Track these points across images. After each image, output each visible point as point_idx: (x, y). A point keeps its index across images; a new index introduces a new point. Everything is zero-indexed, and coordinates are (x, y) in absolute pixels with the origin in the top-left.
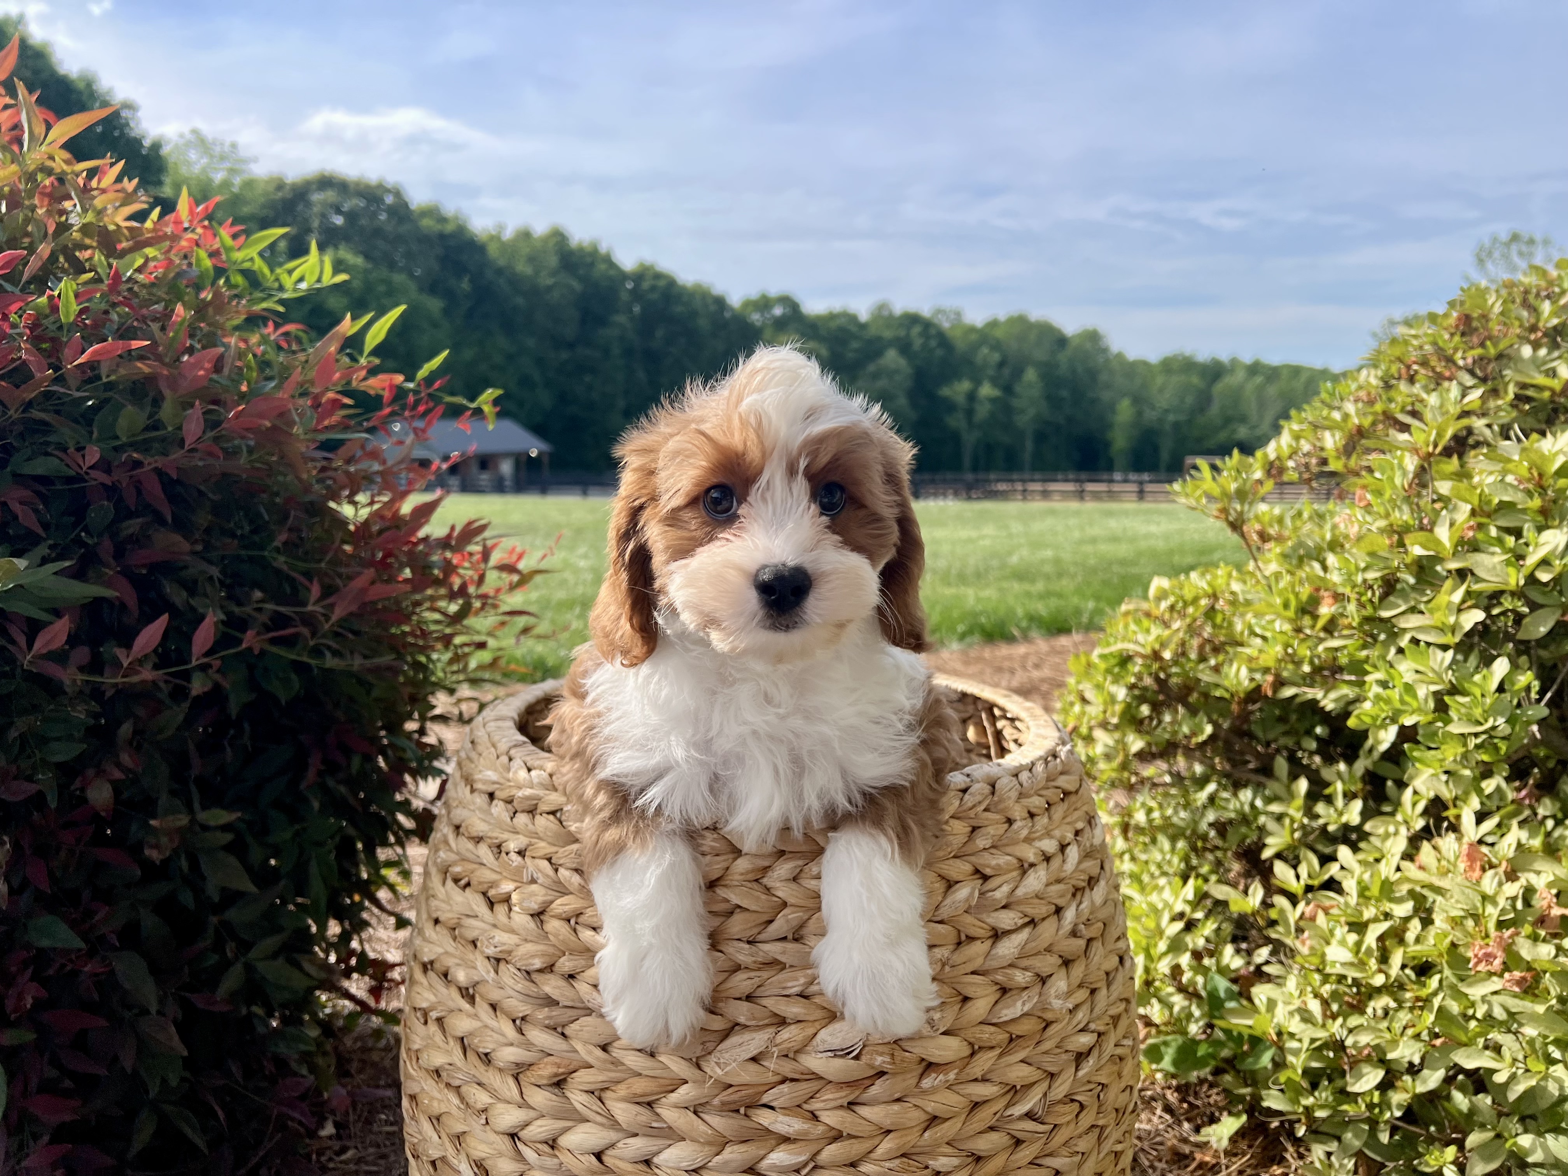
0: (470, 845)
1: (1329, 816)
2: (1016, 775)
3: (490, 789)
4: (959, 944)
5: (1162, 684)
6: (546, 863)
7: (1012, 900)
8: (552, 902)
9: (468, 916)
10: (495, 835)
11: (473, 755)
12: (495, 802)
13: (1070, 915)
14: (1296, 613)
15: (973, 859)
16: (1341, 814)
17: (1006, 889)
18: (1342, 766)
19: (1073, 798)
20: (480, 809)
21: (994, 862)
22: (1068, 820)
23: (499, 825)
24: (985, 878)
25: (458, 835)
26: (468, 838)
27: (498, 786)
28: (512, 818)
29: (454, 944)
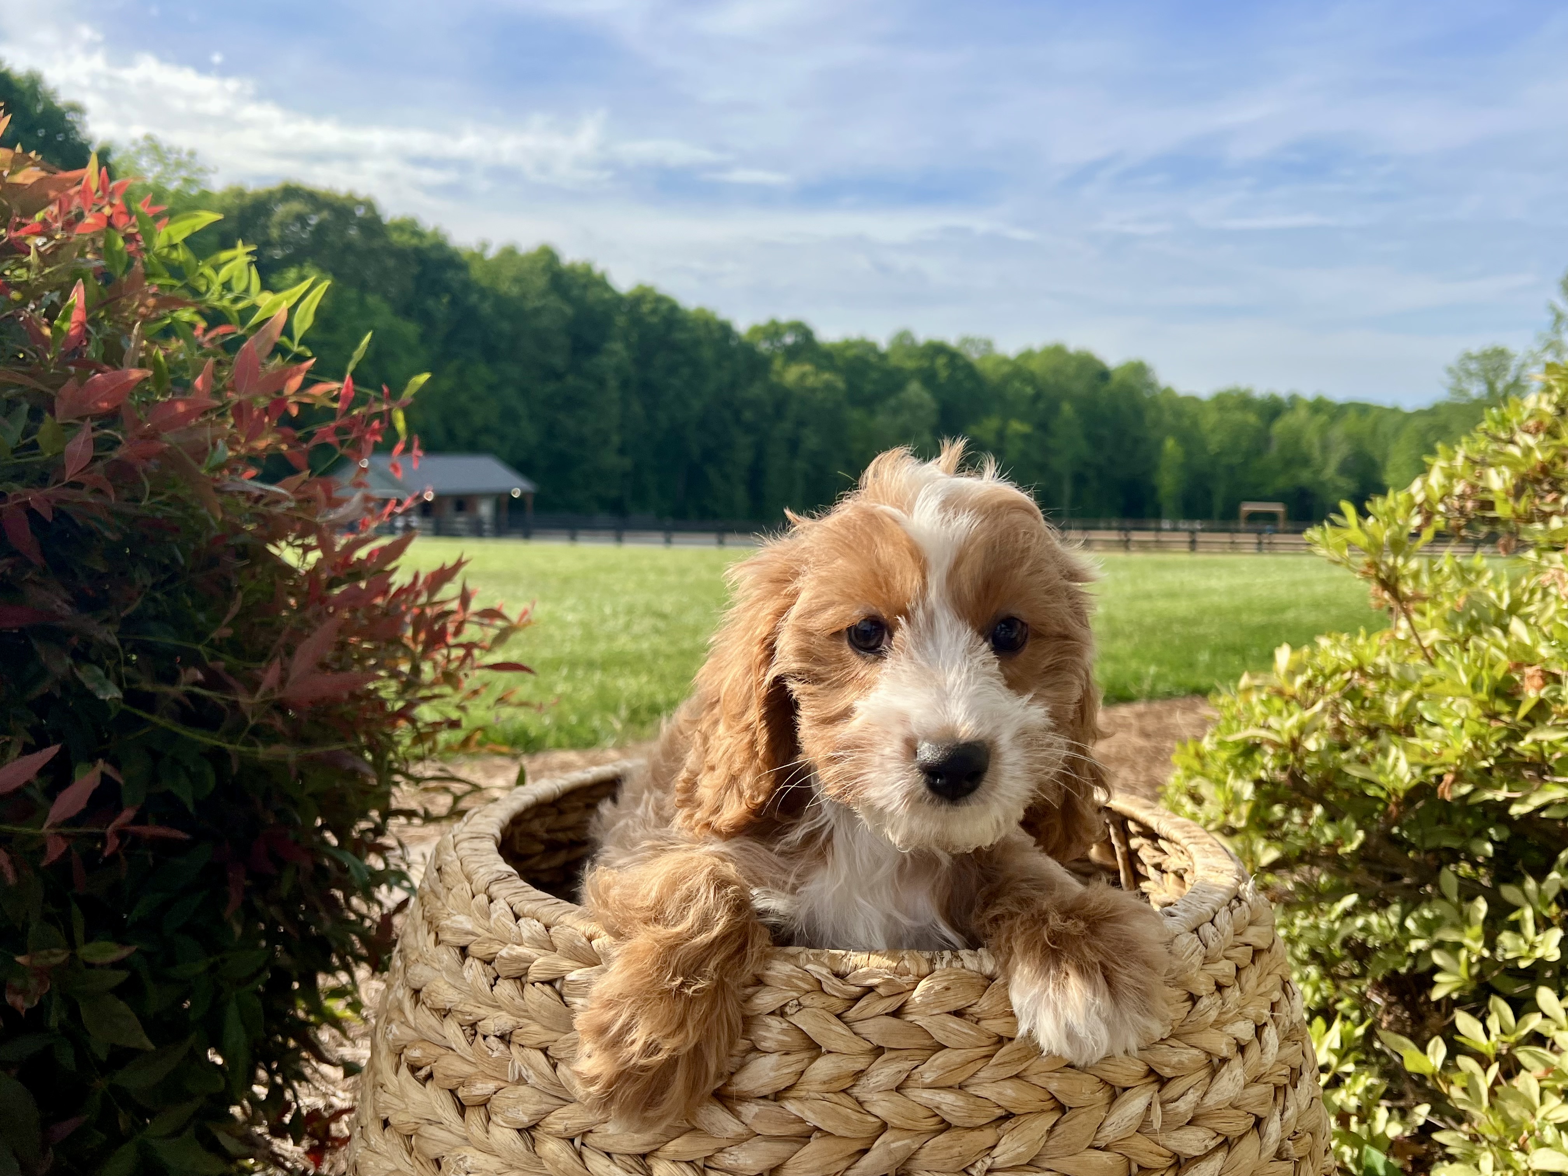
0: (433, 1021)
1: (1518, 948)
2: (1196, 930)
3: (463, 942)
5: (1295, 778)
6: (540, 1055)
7: (1200, 1111)
8: (548, 1113)
9: (430, 1122)
10: (468, 1008)
11: (440, 888)
12: (469, 961)
13: (1274, 1128)
14: (1489, 694)
15: (1146, 1054)
16: (1533, 947)
17: (1192, 1097)
18: (1531, 884)
19: (1266, 958)
20: (448, 970)
21: (1175, 1059)
22: (1262, 989)
23: (474, 994)
24: (1163, 1082)
25: (417, 1003)
26: (430, 1009)
27: (474, 938)
28: (492, 986)
29: (408, 1159)
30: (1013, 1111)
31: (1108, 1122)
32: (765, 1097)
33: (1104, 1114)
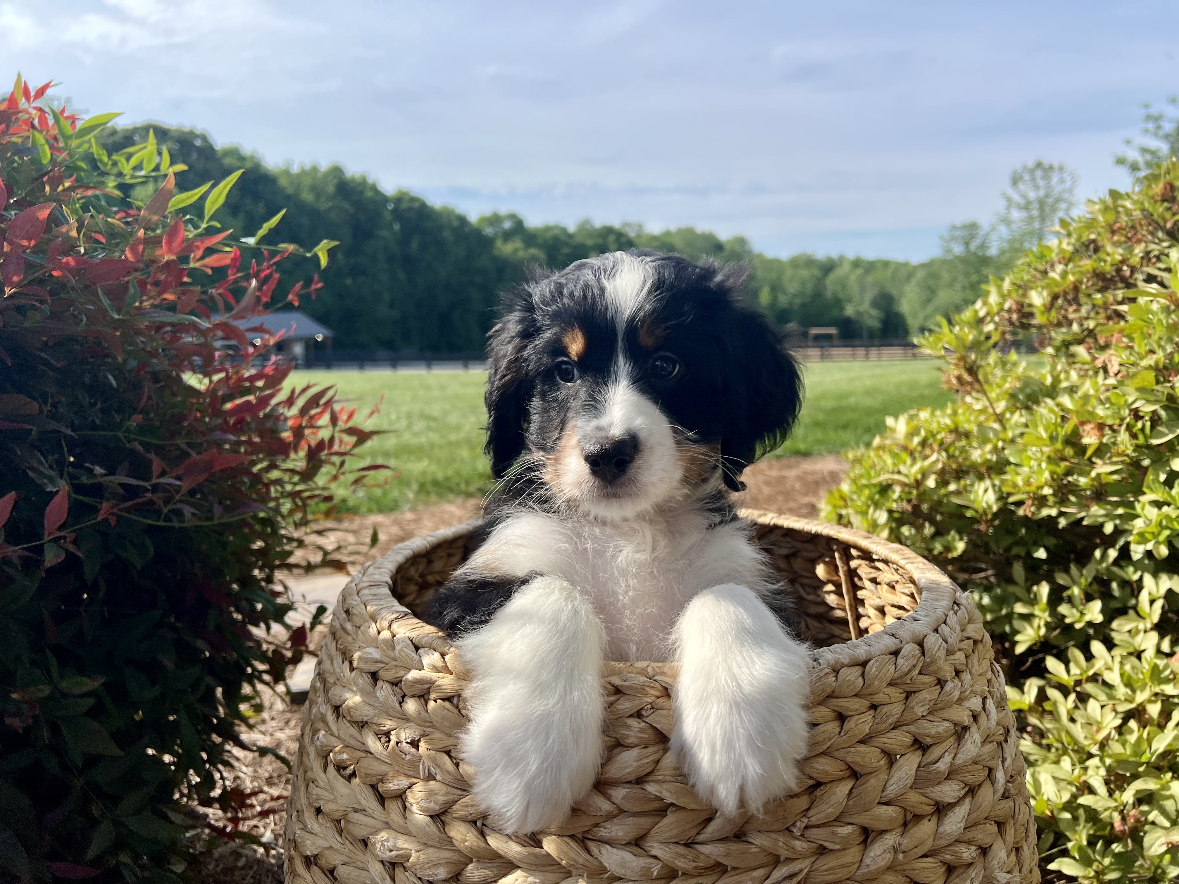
0: (353, 731)
2: (936, 630)
3: (373, 668)
4: (905, 824)
6: (446, 758)
7: (952, 768)
8: (455, 802)
10: (382, 721)
11: (349, 626)
12: (380, 683)
15: (912, 728)
17: (948, 758)
20: (363, 691)
21: (932, 730)
23: (386, 709)
24: (925, 748)
25: (338, 717)
26: (349, 722)
27: (383, 665)
28: (400, 703)
29: (339, 839)
30: (822, 780)
31: (891, 782)
32: (629, 782)
33: (886, 777)
